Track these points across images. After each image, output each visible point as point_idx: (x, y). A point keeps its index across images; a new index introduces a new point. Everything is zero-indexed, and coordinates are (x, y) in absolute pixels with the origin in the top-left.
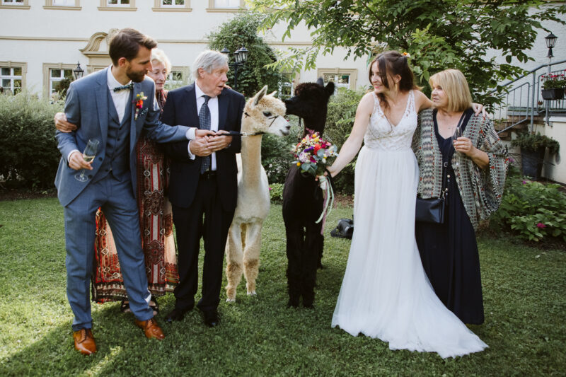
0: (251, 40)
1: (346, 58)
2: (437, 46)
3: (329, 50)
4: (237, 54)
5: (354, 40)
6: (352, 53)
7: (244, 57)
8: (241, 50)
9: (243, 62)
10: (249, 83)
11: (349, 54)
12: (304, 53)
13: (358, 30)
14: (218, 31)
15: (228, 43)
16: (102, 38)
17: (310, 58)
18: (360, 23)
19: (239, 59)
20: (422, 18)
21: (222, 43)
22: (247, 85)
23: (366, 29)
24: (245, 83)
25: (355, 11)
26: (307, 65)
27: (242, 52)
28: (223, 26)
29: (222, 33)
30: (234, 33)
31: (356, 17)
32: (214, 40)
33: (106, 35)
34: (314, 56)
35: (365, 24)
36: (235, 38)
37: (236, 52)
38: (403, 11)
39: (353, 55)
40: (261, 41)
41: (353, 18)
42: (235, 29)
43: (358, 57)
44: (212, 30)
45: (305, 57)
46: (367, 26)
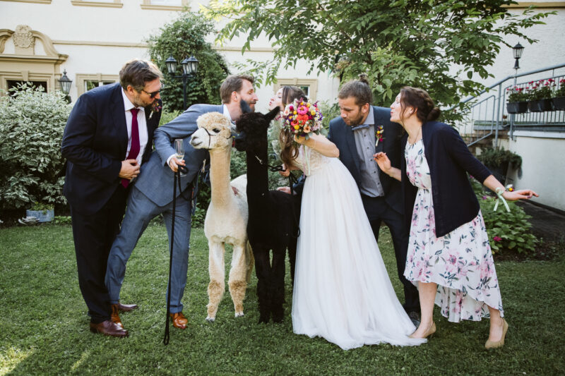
0: (199, 46)
1: (309, 73)
2: (399, 63)
3: (290, 64)
4: (186, 64)
5: (318, 53)
6: (315, 68)
7: (194, 68)
8: (190, 60)
9: (193, 73)
10: (198, 96)
11: (312, 69)
12: (264, 67)
13: (322, 42)
14: (159, 34)
15: (171, 50)
16: (7, 37)
17: (271, 73)
18: (324, 34)
19: (188, 70)
20: (386, 32)
21: (165, 48)
22: (196, 98)
23: (329, 41)
24: (194, 96)
25: (318, 21)
26: (268, 79)
27: (191, 62)
28: (165, 29)
29: (163, 36)
30: (178, 37)
31: (320, 27)
32: (154, 44)
33: (12, 33)
34: (275, 70)
35: (329, 36)
36: (180, 43)
37: (185, 61)
38: (367, 25)
39: (316, 70)
40: (210, 47)
41: (316, 30)
42: (179, 32)
43: (321, 72)
44: (152, 34)
45: (265, 70)
46: (332, 38)
